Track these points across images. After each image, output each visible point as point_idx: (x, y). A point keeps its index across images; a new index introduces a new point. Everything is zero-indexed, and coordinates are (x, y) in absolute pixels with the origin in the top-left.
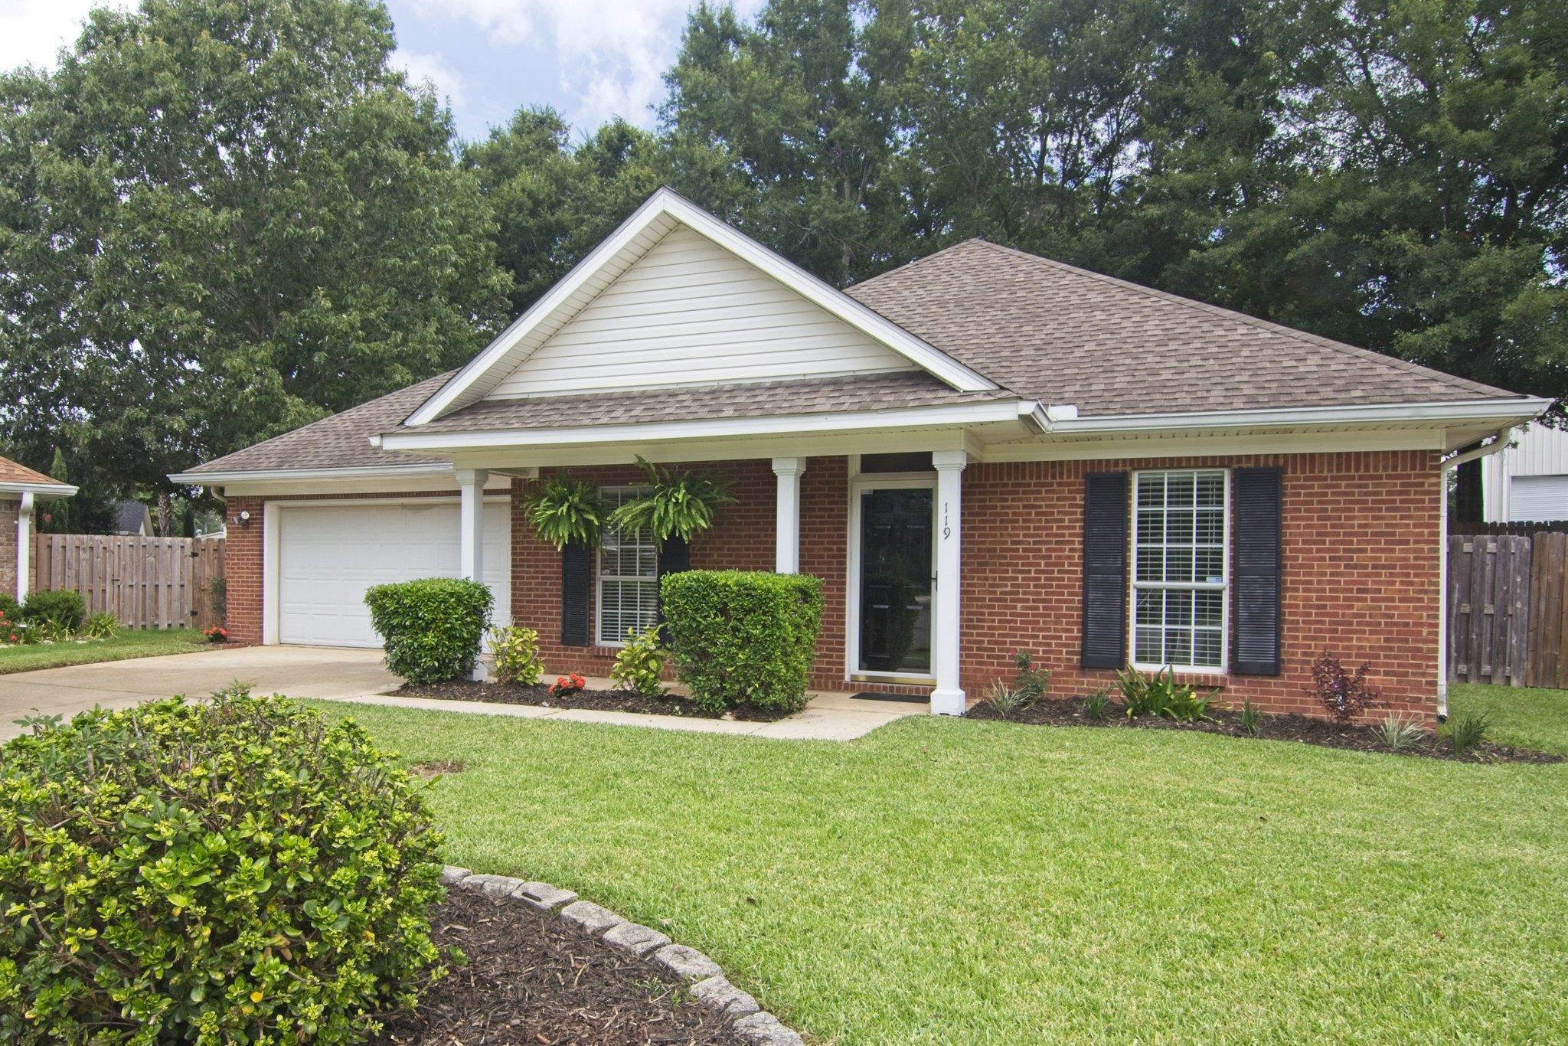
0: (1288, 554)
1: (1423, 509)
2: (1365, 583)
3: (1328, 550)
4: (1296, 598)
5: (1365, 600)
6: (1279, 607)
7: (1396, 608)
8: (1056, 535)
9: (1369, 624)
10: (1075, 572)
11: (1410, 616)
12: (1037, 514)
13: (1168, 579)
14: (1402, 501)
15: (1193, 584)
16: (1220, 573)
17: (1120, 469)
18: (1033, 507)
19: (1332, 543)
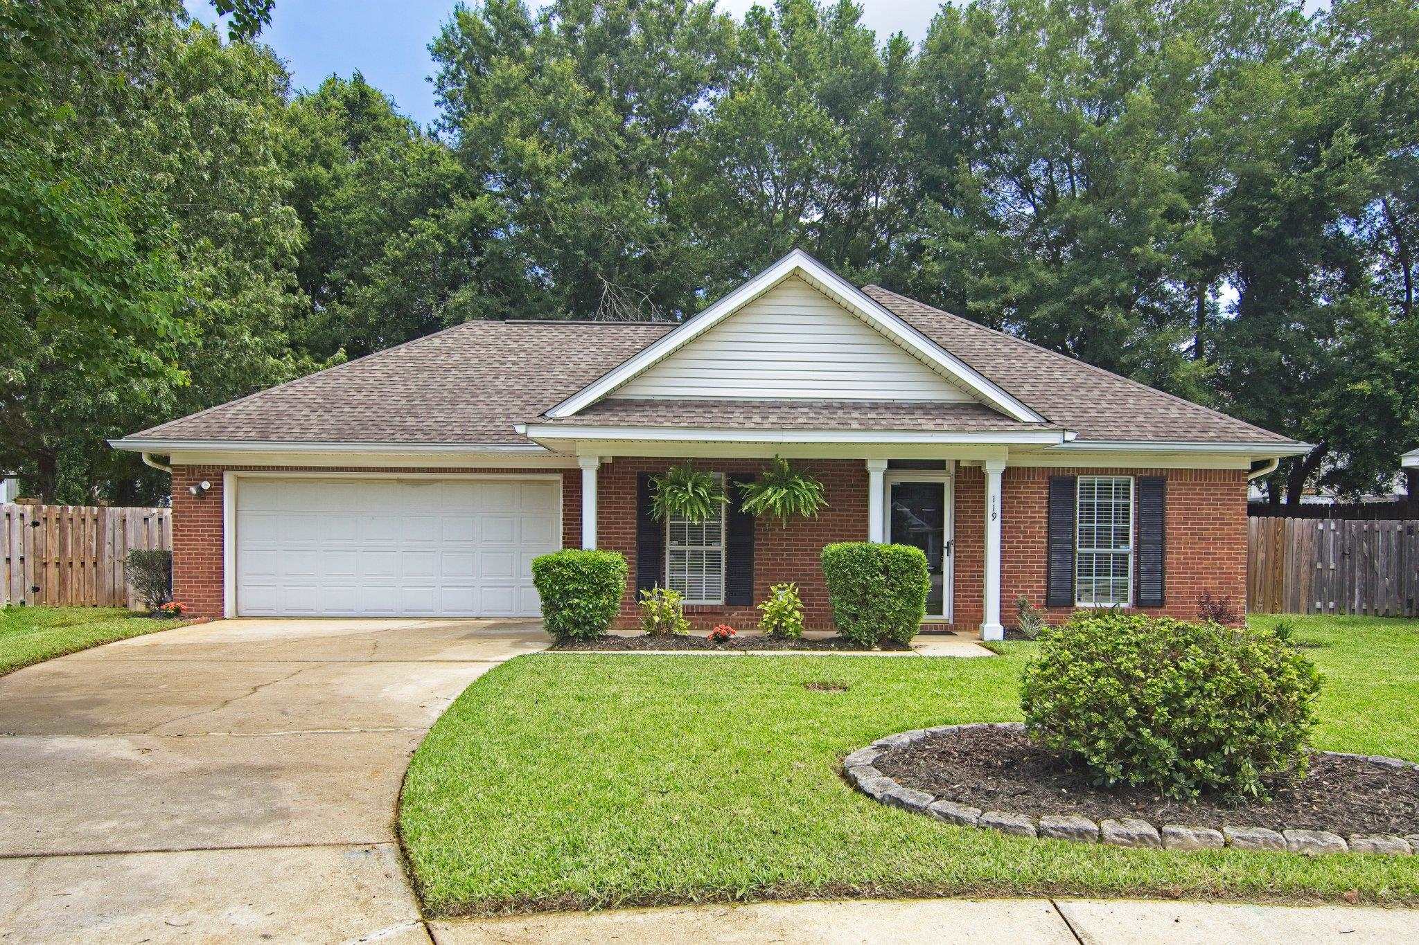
0: (1168, 531)
1: (1239, 505)
2: (1209, 549)
3: (1190, 529)
4: (1172, 558)
5: (1209, 559)
6: (1163, 563)
7: (1225, 564)
8: (1031, 517)
9: (1211, 573)
10: (1042, 542)
11: (1232, 568)
12: (1018, 503)
13: (1097, 546)
14: (1228, 500)
15: (1112, 550)
16: (1127, 543)
17: (1071, 474)
18: (1016, 498)
19: (1192, 524)
